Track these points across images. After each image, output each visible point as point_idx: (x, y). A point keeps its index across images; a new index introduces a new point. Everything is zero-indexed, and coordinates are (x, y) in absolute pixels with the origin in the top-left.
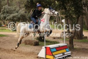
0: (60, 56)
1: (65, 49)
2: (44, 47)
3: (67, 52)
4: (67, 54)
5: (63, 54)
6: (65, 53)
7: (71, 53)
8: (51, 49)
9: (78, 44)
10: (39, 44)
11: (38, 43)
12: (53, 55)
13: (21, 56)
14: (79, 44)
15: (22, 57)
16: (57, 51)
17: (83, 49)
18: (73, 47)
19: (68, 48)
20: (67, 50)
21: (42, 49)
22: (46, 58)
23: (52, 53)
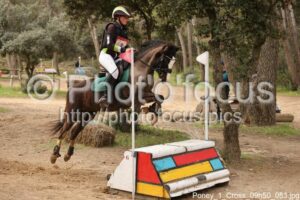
0: (188, 187)
1: (209, 160)
3: (214, 171)
4: (215, 180)
5: (199, 180)
6: (208, 176)
7: (230, 176)
8: (156, 159)
9: (257, 141)
10: (117, 140)
11: (113, 137)
12: (162, 183)
13: (47, 184)
14: (263, 141)
15: (51, 187)
16: (177, 167)
17: (275, 159)
18: (238, 151)
19: (217, 157)
20: (217, 163)
21: (125, 160)
22: (137, 194)
23: (158, 173)
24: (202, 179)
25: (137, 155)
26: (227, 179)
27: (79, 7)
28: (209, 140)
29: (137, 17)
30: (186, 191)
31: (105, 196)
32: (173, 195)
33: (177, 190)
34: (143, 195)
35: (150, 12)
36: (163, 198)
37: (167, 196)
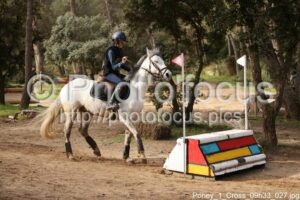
0: (230, 168)
1: (248, 146)
2: (180, 141)
3: (253, 155)
4: (253, 162)
5: (240, 161)
6: (247, 159)
7: (266, 159)
8: (205, 144)
9: (295, 133)
10: (173, 134)
11: (170, 131)
12: (208, 164)
16: (222, 151)
18: (275, 140)
19: (256, 144)
20: (255, 149)
21: (177, 146)
22: (187, 173)
23: (205, 156)
24: (241, 161)
25: (187, 141)
26: (264, 162)
27: (137, 19)
28: (249, 129)
29: (188, 27)
30: (228, 171)
31: (162, 176)
32: (217, 174)
33: (221, 170)
34: (193, 175)
35: (199, 22)
36: (210, 176)
37: (212, 175)
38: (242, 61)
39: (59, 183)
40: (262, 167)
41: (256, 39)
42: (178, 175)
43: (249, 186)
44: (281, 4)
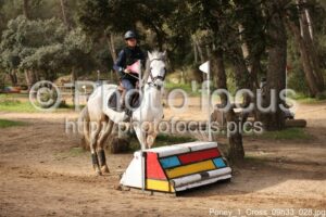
0: (193, 183)
1: (212, 159)
2: (138, 154)
3: (217, 168)
4: (218, 176)
5: (202, 176)
6: (211, 173)
7: (231, 173)
8: (164, 158)
9: (266, 144)
10: (131, 147)
12: (168, 179)
16: (182, 165)
17: (278, 159)
18: (242, 152)
19: (221, 157)
20: (219, 162)
21: (135, 159)
22: (146, 189)
23: (164, 170)
24: (205, 175)
25: (145, 155)
26: (230, 176)
27: (93, 23)
28: (213, 140)
29: (149, 31)
30: (190, 186)
31: (118, 192)
32: (179, 189)
33: (182, 185)
34: (152, 191)
35: (160, 26)
36: (170, 192)
37: (173, 190)
38: (205, 67)
39: (7, 201)
40: (227, 181)
41: (220, 44)
42: (136, 191)
43: (213, 202)
44: (247, 6)
